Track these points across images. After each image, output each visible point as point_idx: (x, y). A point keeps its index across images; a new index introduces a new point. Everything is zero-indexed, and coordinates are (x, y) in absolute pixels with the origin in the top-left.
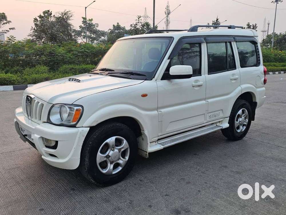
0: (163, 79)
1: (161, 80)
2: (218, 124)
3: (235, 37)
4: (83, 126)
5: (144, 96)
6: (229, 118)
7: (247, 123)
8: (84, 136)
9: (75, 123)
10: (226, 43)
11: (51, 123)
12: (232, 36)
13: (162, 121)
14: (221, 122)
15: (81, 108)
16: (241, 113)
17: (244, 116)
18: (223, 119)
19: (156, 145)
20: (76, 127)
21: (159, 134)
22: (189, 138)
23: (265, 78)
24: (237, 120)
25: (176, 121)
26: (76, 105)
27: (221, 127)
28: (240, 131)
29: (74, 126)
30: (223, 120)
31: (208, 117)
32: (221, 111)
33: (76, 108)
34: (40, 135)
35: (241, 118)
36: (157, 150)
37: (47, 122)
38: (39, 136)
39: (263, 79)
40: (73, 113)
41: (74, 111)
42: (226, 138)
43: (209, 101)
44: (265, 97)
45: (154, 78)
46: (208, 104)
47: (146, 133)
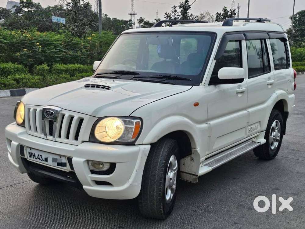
0: (210, 84)
1: (209, 85)
2: (254, 140)
3: (269, 33)
4: (144, 143)
5: (196, 105)
6: (265, 131)
7: (280, 137)
8: (146, 155)
9: (133, 140)
10: (261, 40)
11: (97, 141)
12: (266, 31)
13: (210, 136)
14: (256, 137)
15: (140, 121)
16: (275, 126)
17: (277, 129)
18: (260, 133)
19: (202, 167)
20: (134, 145)
21: (207, 153)
22: (233, 157)
23: (295, 83)
24: (271, 135)
25: (222, 136)
26: (134, 118)
27: (259, 143)
28: (274, 148)
29: (132, 144)
30: (259, 135)
31: (248, 131)
32: (259, 123)
33: (135, 121)
34: (85, 158)
35: (275, 131)
36: (206, 173)
37: (89, 141)
38: (83, 160)
39: (293, 84)
40: (132, 128)
41: (133, 125)
42: (257, 158)
43: (250, 111)
44: (294, 105)
45: (202, 83)
46: (249, 114)
47: (199, 152)
